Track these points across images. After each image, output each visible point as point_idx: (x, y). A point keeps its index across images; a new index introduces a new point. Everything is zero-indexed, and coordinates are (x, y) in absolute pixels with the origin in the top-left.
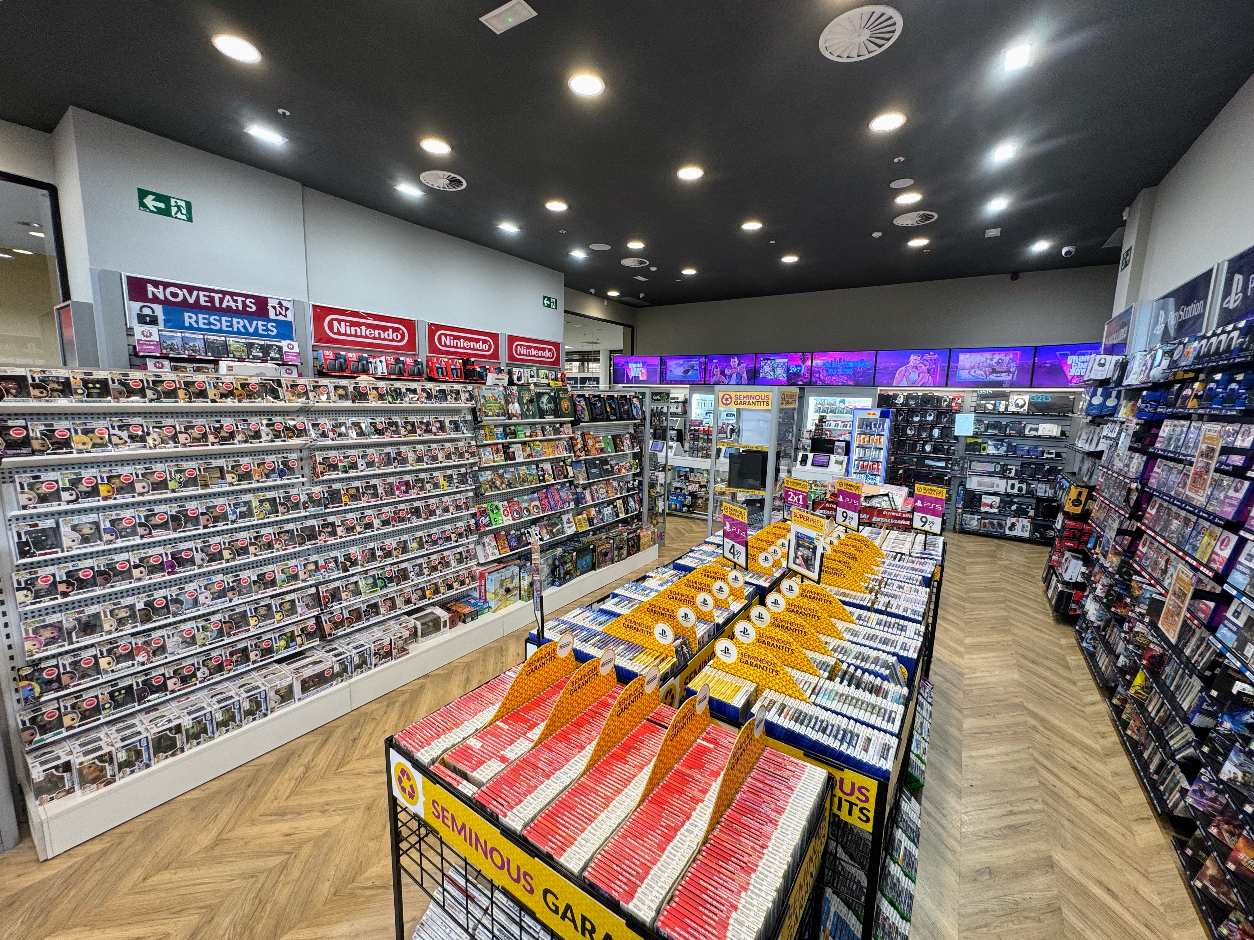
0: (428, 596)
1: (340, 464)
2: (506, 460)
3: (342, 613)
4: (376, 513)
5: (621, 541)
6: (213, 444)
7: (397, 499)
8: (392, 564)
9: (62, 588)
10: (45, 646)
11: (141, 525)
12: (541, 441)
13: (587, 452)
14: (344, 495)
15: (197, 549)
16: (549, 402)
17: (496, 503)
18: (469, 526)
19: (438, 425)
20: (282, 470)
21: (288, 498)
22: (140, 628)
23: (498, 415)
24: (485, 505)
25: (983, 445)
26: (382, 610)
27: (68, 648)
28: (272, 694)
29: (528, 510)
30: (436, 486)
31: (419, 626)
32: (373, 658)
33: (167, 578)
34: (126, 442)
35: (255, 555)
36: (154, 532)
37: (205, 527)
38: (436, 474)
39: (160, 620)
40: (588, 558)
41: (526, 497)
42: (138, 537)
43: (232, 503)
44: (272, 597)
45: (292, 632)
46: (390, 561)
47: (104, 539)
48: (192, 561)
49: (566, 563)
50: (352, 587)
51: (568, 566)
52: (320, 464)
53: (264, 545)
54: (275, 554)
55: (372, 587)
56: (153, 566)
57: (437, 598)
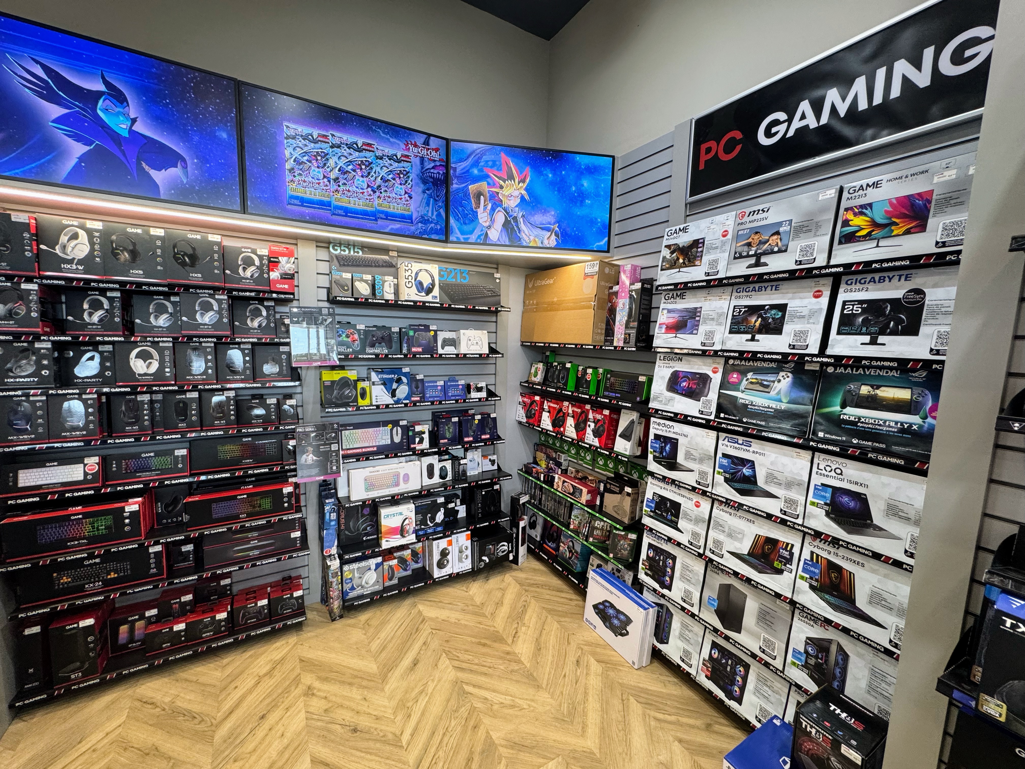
25: (360, 385)
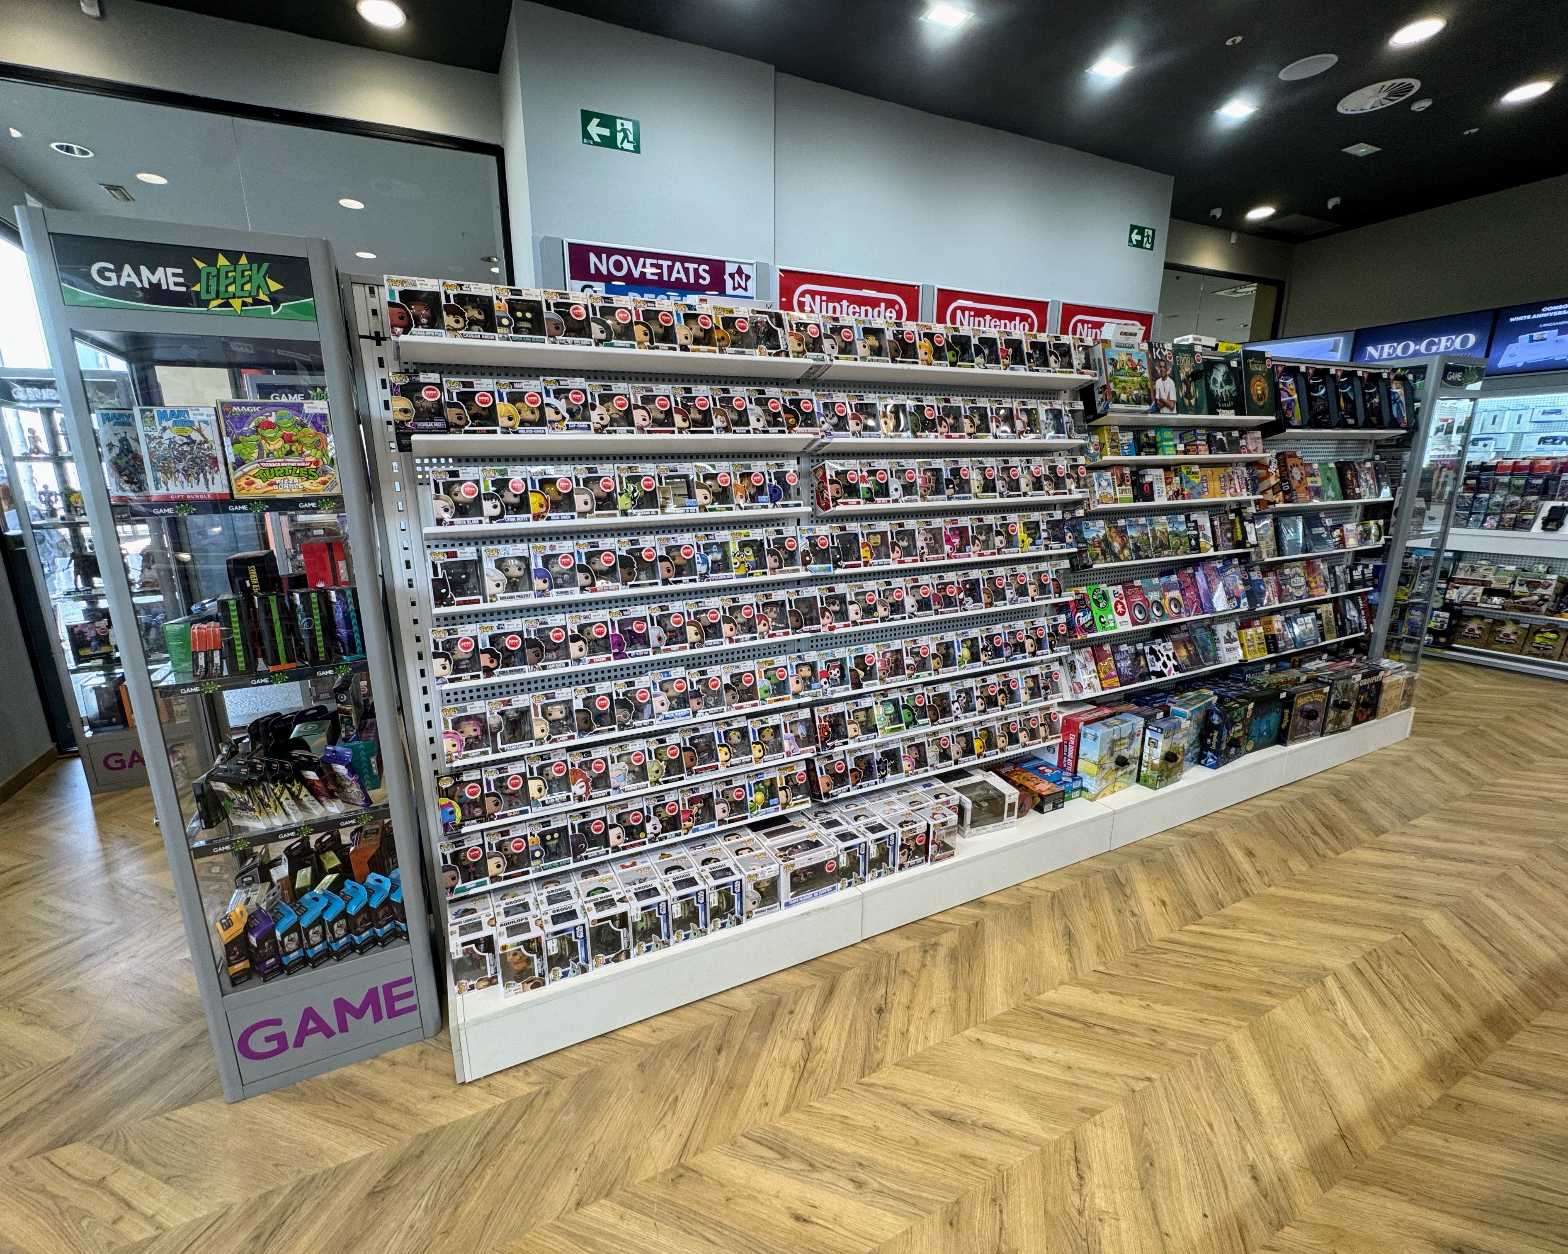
0: (977, 750)
1: (862, 485)
2: (1135, 499)
3: (844, 760)
4: (909, 586)
5: (1345, 690)
6: (681, 430)
7: (947, 562)
8: (926, 684)
9: (485, 660)
10: (466, 749)
11: (582, 569)
12: (1203, 465)
13: (1289, 494)
14: (865, 545)
15: (652, 618)
16: (1227, 381)
17: (1103, 587)
18: (1055, 627)
19: (1025, 418)
20: (774, 490)
21: (780, 542)
22: (578, 741)
23: (1138, 402)
24: (1083, 590)
26: (905, 764)
27: (491, 757)
28: (749, 888)
29: (1160, 607)
30: (1011, 542)
31: (968, 805)
32: (898, 853)
33: (614, 663)
34: (564, 418)
35: (731, 640)
36: (599, 583)
37: (666, 582)
38: (1013, 517)
39: (602, 732)
40: (1274, 718)
41: (1156, 581)
42: (578, 589)
43: (701, 543)
44: (749, 716)
45: (773, 781)
46: (925, 677)
47: (536, 587)
48: (644, 640)
49: (1234, 724)
50: (862, 716)
51: (1237, 730)
52: (832, 482)
53: (742, 624)
54: (759, 642)
55: (893, 722)
56: (596, 640)
57: (993, 756)
